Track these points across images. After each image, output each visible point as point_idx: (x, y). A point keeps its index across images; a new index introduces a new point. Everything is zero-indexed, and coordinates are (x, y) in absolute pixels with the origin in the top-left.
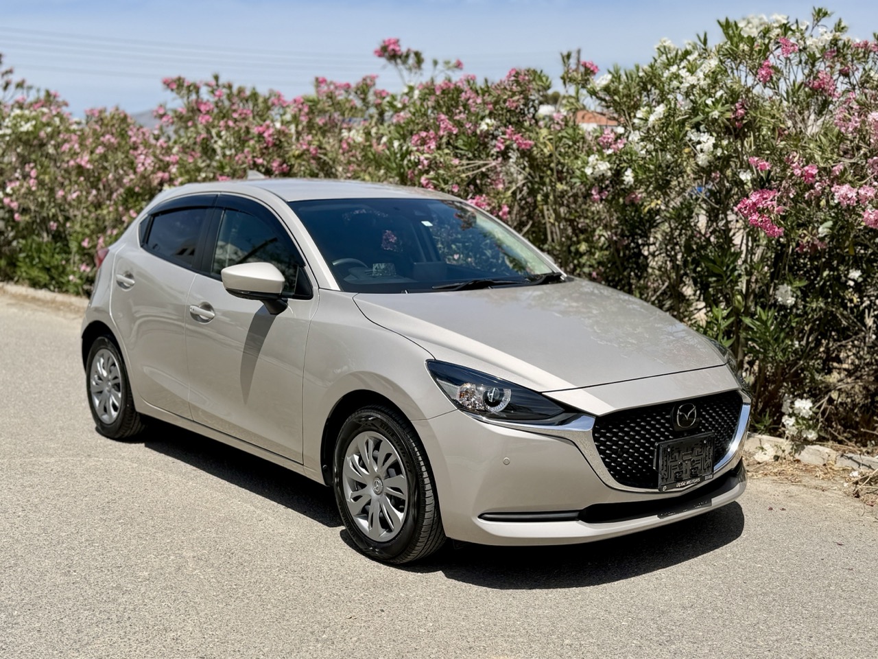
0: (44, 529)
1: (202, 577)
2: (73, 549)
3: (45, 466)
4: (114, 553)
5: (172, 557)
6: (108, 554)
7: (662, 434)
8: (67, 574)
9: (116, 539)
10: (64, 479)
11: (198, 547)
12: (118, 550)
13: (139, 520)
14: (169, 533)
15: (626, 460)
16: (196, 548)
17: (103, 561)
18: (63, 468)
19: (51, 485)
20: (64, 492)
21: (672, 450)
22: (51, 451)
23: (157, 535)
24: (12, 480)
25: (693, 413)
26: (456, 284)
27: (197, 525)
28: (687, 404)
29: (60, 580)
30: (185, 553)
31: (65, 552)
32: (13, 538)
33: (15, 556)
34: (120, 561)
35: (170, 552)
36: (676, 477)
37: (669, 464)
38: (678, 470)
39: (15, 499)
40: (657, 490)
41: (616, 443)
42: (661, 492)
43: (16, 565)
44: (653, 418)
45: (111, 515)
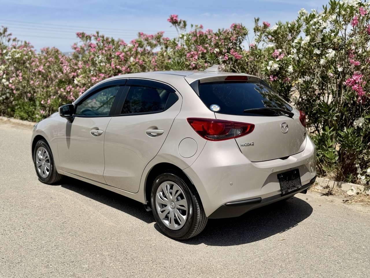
0: (34, 239)
1: (115, 268)
2: (49, 251)
3: (32, 203)
4: (69, 253)
5: (98, 256)
6: (67, 254)
8: (47, 267)
9: (69, 245)
10: (41, 210)
11: (110, 249)
12: (70, 251)
13: (79, 233)
14: (94, 240)
16: (109, 250)
17: (64, 258)
18: (40, 204)
19: (35, 214)
20: (42, 218)
22: (34, 196)
23: (89, 242)
24: (17, 211)
27: (107, 236)
29: (44, 270)
30: (104, 253)
31: (45, 253)
32: (19, 245)
33: (21, 256)
34: (73, 259)
35: (97, 252)
39: (19, 222)
43: (21, 261)
45: (65, 231)
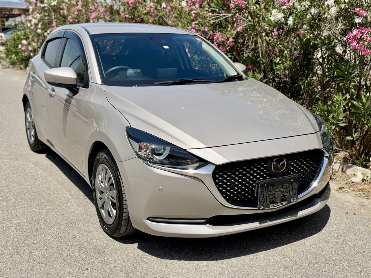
7: (262, 176)
15: (237, 191)
21: (268, 185)
25: (284, 164)
26: (169, 82)
28: (279, 158)
36: (270, 201)
37: (265, 193)
38: (272, 197)
40: (257, 208)
41: (230, 181)
42: (259, 209)
44: (256, 167)
